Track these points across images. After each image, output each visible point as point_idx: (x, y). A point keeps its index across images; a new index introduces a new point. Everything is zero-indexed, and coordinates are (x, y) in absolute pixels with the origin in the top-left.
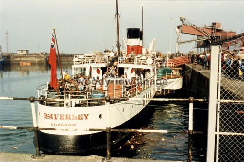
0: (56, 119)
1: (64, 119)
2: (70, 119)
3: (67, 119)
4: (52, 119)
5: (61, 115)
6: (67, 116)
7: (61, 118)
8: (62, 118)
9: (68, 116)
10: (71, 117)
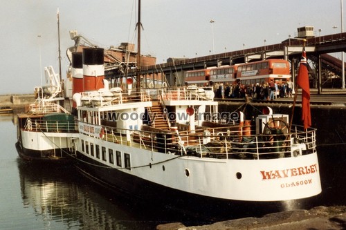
0: (286, 176)
1: (297, 174)
2: (304, 173)
3: (300, 174)
4: (280, 177)
5: (292, 170)
6: (299, 169)
7: (293, 175)
8: (295, 174)
9: (301, 169)
10: (305, 171)
